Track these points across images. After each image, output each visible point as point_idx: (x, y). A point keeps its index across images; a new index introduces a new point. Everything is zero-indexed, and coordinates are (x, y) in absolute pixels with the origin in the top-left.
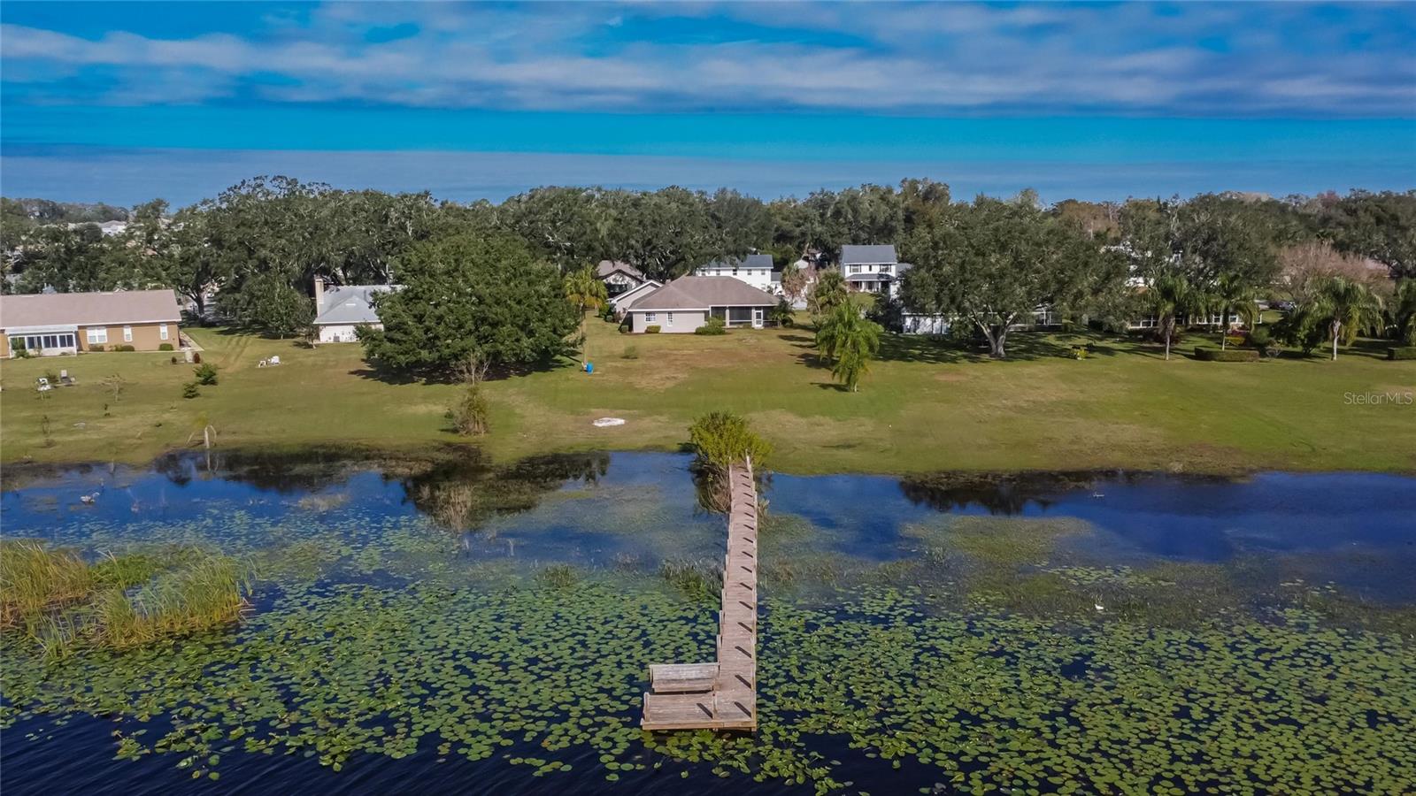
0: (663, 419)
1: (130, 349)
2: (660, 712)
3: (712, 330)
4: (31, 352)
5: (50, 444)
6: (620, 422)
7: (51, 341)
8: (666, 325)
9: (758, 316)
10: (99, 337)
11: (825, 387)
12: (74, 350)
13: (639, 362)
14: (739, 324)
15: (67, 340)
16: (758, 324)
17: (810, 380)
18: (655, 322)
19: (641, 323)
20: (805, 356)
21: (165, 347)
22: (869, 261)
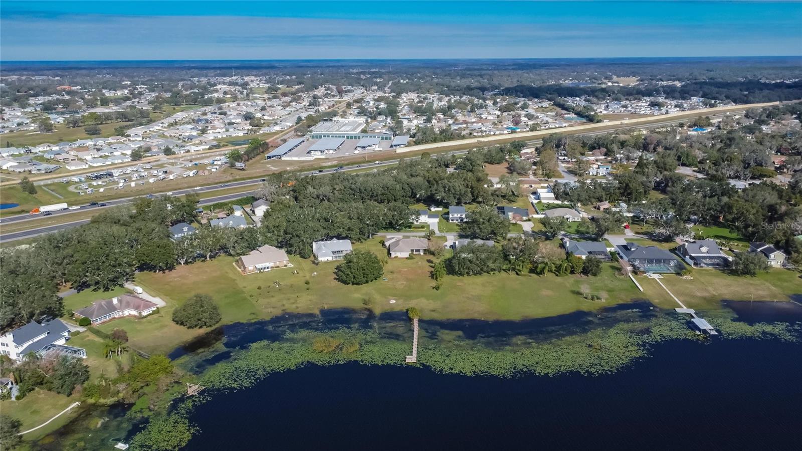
0: (402, 300)
1: (278, 267)
2: (407, 361)
3: (411, 257)
4: (262, 271)
5: (297, 308)
6: (394, 301)
7: (265, 268)
8: (399, 255)
9: (422, 251)
10: (272, 264)
11: (433, 288)
12: (270, 269)
13: (395, 275)
14: (417, 253)
15: (268, 268)
16: (422, 253)
17: (431, 285)
18: (396, 255)
19: (393, 255)
20: (432, 272)
21: (286, 266)
22: (457, 213)
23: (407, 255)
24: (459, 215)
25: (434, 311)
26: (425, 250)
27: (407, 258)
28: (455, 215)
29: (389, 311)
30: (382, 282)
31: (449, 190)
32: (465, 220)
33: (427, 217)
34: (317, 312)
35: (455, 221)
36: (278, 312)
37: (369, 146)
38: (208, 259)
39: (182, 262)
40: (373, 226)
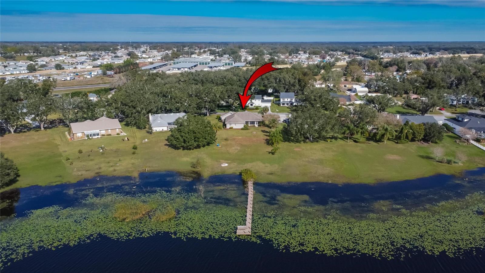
0: (235, 164)
1: (110, 135)
2: (239, 232)
3: (245, 128)
4: (91, 137)
6: (227, 165)
7: (94, 135)
8: (234, 126)
9: (257, 123)
10: (103, 132)
11: (269, 153)
12: (99, 136)
13: (229, 142)
14: (252, 125)
15: (98, 134)
16: (256, 125)
17: (267, 150)
18: (232, 126)
19: (228, 126)
20: (267, 140)
21: (118, 134)
22: (287, 97)
23: (242, 126)
24: (289, 100)
25: (272, 174)
26: (259, 122)
27: (242, 129)
28: (286, 100)
29: (220, 174)
30: (215, 147)
31: (280, 81)
32: (295, 104)
33: (260, 101)
34: (136, 174)
35: (286, 105)
36: (89, 175)
37: (216, 67)
38: (42, 129)
39: (12, 130)
40: (210, 102)
